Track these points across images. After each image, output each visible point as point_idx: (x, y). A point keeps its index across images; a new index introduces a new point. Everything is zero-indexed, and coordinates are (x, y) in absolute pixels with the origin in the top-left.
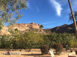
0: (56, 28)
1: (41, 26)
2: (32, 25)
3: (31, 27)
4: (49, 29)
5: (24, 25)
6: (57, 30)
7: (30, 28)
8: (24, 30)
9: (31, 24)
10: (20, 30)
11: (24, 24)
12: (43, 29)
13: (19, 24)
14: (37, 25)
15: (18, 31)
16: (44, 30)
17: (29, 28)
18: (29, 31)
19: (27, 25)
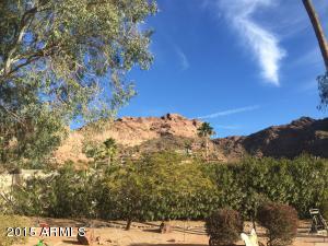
0: (264, 133)
1: (206, 128)
2: (168, 122)
3: (164, 130)
4: (236, 139)
5: (139, 125)
6: (268, 141)
7: (162, 134)
8: (139, 142)
9: (163, 118)
10: (125, 142)
11: (139, 120)
12: (212, 137)
13: (120, 120)
14: (189, 123)
15: (115, 147)
16: (216, 142)
17: (158, 137)
18: (159, 145)
19: (148, 125)
